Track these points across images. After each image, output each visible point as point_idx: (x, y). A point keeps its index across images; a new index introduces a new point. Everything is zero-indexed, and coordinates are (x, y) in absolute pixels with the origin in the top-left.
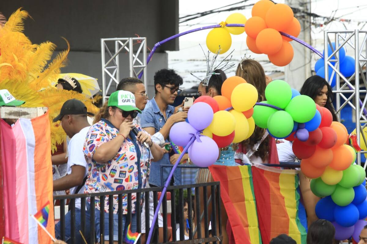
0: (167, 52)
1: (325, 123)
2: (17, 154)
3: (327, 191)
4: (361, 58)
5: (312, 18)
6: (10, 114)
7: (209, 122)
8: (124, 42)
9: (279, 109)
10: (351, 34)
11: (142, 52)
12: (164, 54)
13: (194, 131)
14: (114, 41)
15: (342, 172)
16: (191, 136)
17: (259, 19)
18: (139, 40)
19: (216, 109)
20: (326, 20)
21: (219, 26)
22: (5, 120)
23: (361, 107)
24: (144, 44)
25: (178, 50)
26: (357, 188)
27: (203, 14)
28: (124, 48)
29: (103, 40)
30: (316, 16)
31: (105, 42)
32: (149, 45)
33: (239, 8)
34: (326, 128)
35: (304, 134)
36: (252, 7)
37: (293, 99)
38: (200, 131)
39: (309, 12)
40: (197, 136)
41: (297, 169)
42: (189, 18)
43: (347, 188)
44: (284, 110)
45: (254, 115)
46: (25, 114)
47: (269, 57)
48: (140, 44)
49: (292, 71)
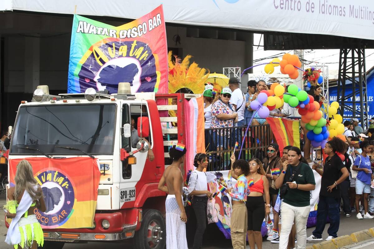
0: (248, 74)
1: (311, 102)
2: (191, 112)
3: (311, 128)
4: (325, 76)
5: (304, 61)
6: (188, 96)
7: (266, 100)
8: (232, 69)
9: (293, 96)
10: (321, 67)
11: (239, 74)
12: (246, 75)
13: (260, 104)
14: (228, 69)
15: (317, 121)
16: (258, 106)
17: (285, 61)
18: (238, 68)
19: (269, 95)
20: (309, 62)
21: (269, 63)
22: (186, 99)
23: (325, 95)
24: (240, 70)
25: (253, 73)
26: (323, 127)
27: (262, 59)
28: (232, 72)
29: (224, 68)
30: (306, 61)
31: (225, 69)
32: (242, 70)
33: (276, 57)
34: (311, 104)
35: (303, 106)
36: (282, 56)
37: (299, 91)
38: (262, 104)
39: (303, 59)
40: (261, 106)
41: (300, 119)
42: (257, 61)
43: (319, 127)
44: (295, 96)
45: (284, 98)
46: (194, 96)
47: (289, 75)
48: (238, 70)
49: (296, 82)
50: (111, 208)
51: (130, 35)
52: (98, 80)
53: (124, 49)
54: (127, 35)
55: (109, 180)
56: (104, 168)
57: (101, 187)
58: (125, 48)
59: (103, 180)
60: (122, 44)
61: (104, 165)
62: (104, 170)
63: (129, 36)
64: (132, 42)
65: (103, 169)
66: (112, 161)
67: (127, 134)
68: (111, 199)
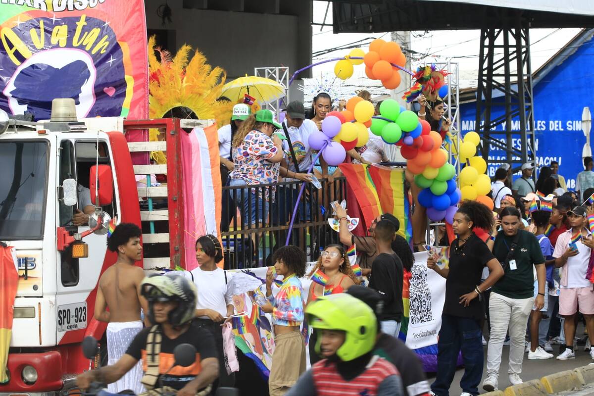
0: (303, 79)
1: (425, 132)
2: (193, 155)
3: (426, 184)
4: (452, 83)
5: (411, 54)
6: (188, 124)
7: (338, 131)
8: (272, 70)
9: (391, 121)
10: (444, 65)
11: (285, 79)
12: (301, 81)
13: (327, 138)
14: (264, 70)
15: (438, 169)
16: (324, 142)
17: (374, 54)
18: (284, 69)
19: (343, 121)
20: (422, 56)
21: (344, 59)
22: (183, 128)
23: (452, 120)
24: (287, 72)
25: (312, 77)
26: (449, 182)
27: (329, 51)
28: (272, 75)
29: (256, 69)
30: (414, 52)
31: (258, 70)
32: (291, 72)
33: (356, 46)
34: (426, 136)
35: (409, 140)
36: (369, 45)
37: (402, 113)
38: (331, 138)
39: (409, 49)
40: (329, 142)
41: (404, 167)
42: (320, 53)
43: (442, 182)
44: (394, 122)
46: (199, 124)
47: (383, 81)
48: (284, 72)
49: (396, 94)
50: (41, 344)
51: (74, 5)
52: (11, 93)
53: (60, 33)
54: (67, 6)
55: (35, 288)
56: (26, 266)
57: (19, 303)
58: (64, 29)
59: (24, 288)
60: (58, 23)
61: (26, 261)
62: (26, 270)
63: (71, 8)
64: (78, 19)
65: (24, 268)
66: (40, 251)
67: (71, 199)
68: (40, 325)
